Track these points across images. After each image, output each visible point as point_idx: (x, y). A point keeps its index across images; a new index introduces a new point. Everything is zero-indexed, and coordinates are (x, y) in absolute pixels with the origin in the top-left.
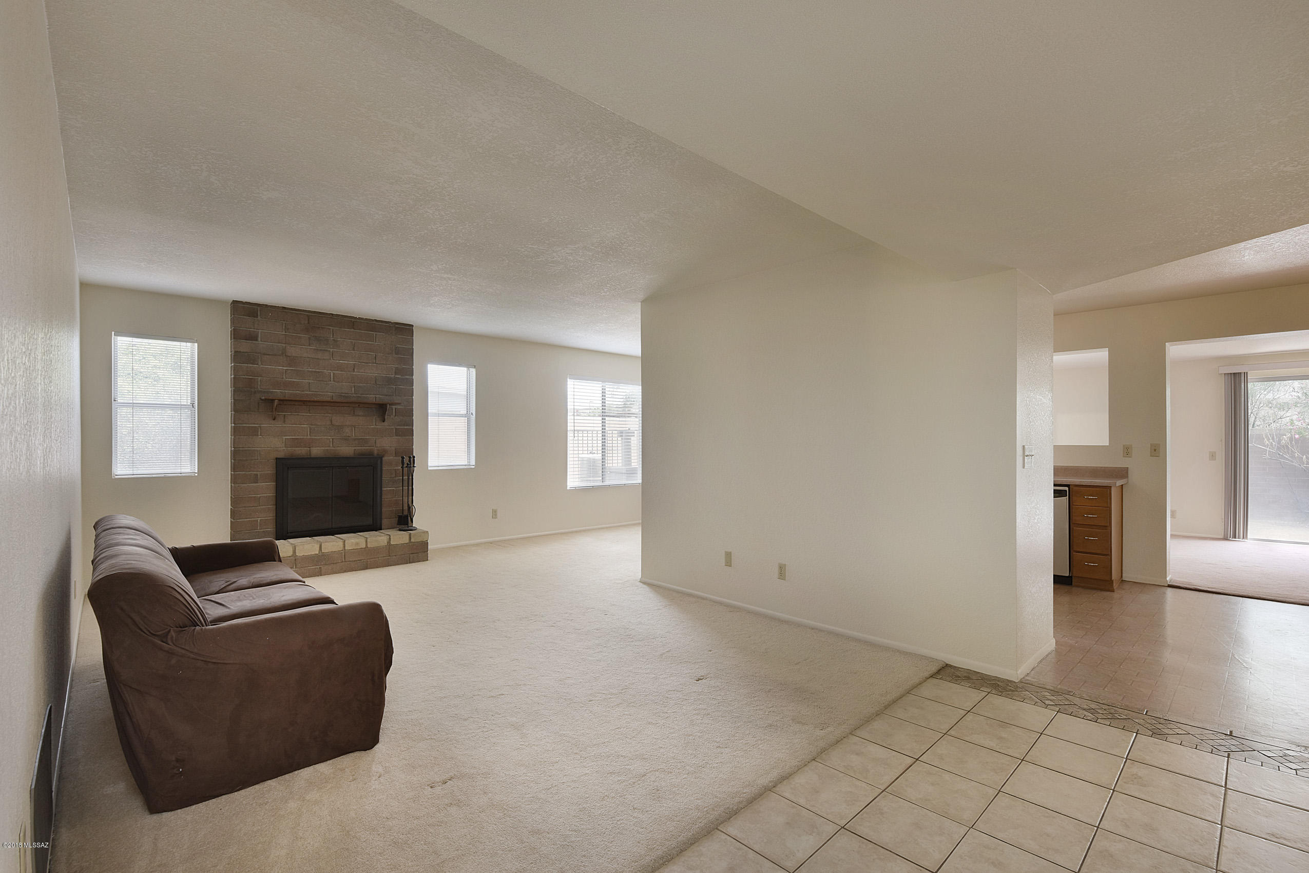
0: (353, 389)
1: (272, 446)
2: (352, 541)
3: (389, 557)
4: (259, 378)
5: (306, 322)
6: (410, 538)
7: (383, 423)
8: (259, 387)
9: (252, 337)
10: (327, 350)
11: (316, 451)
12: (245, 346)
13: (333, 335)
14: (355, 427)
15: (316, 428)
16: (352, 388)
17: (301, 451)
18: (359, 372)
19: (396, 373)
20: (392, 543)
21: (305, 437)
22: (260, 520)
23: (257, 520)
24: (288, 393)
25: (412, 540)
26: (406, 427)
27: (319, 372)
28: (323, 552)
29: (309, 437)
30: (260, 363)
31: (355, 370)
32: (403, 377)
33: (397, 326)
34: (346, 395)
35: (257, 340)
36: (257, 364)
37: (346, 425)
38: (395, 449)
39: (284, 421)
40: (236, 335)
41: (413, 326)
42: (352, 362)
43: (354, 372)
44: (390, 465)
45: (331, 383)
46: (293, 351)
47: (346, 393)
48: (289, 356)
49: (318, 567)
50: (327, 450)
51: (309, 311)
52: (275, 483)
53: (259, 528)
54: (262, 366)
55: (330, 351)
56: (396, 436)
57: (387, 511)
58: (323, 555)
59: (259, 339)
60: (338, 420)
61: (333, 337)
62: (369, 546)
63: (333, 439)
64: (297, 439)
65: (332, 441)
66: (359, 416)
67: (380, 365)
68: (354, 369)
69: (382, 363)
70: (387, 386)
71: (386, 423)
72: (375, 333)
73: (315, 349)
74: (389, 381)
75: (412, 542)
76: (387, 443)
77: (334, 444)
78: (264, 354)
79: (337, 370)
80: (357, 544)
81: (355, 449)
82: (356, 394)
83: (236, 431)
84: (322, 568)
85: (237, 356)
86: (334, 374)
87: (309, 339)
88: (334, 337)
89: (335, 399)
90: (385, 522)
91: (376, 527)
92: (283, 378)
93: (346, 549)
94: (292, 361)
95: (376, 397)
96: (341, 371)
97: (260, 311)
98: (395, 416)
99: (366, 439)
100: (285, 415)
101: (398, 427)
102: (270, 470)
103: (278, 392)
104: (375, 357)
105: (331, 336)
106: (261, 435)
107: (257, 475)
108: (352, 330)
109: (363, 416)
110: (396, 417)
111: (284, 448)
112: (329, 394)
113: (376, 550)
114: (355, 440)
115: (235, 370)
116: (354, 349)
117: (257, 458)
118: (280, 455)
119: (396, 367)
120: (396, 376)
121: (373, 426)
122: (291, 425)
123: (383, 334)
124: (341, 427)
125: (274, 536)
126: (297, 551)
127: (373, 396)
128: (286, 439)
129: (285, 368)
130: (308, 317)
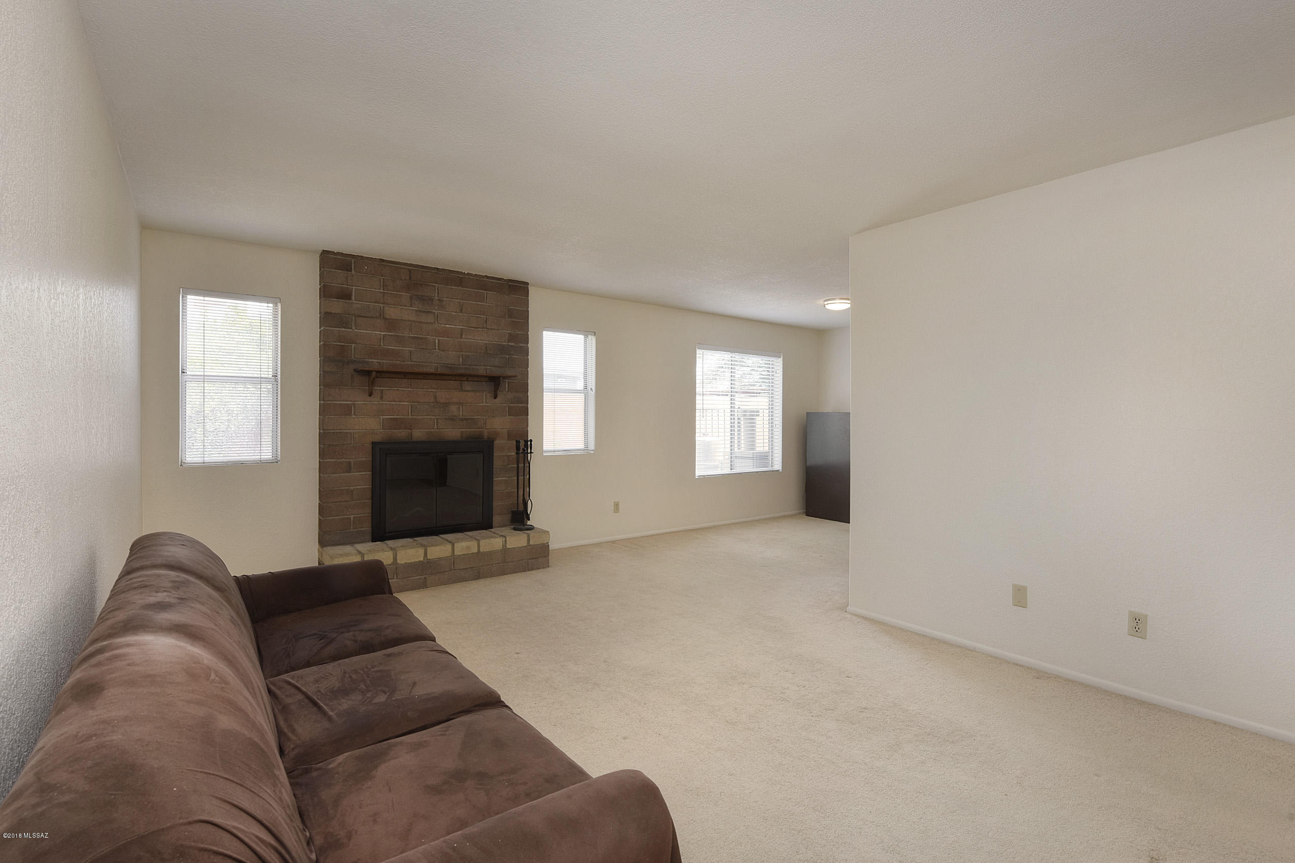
0: (461, 359)
1: (368, 428)
2: (462, 543)
3: (505, 564)
4: (353, 345)
5: (408, 278)
6: (529, 540)
7: (494, 400)
8: (353, 357)
9: (345, 296)
10: (431, 312)
11: (418, 434)
12: (337, 306)
13: (438, 295)
14: (462, 404)
15: (418, 406)
16: (459, 358)
17: (401, 434)
18: (467, 339)
19: (509, 340)
20: (508, 547)
21: (406, 417)
22: (354, 518)
23: (350, 518)
24: (386, 363)
25: (532, 543)
26: (520, 405)
27: (421, 338)
28: (428, 558)
29: (410, 417)
30: (353, 328)
31: (463, 336)
32: (517, 345)
33: (510, 283)
34: (453, 366)
35: (350, 299)
36: (351, 328)
37: (452, 403)
38: (510, 431)
39: (382, 398)
40: (326, 292)
41: (527, 284)
42: (460, 327)
43: (462, 338)
44: (503, 451)
45: (436, 352)
46: (392, 312)
47: (452, 364)
48: (388, 319)
49: (423, 577)
50: (431, 432)
51: (411, 265)
52: (371, 473)
53: (352, 528)
54: (356, 330)
55: (434, 313)
56: (509, 415)
57: (500, 505)
58: (428, 562)
59: (353, 298)
60: (443, 395)
61: (438, 296)
62: (481, 550)
63: (437, 419)
64: (396, 418)
65: (437, 422)
66: (465, 391)
67: (491, 330)
68: (462, 335)
69: (493, 328)
70: (499, 356)
71: (498, 400)
72: (485, 292)
73: (416, 310)
74: (502, 349)
75: (531, 545)
76: (499, 424)
77: (439, 425)
78: (359, 316)
79: (443, 337)
80: (468, 548)
81: (462, 432)
82: (464, 365)
83: (324, 410)
84: (428, 578)
85: (326, 318)
86: (439, 340)
87: (411, 298)
88: (439, 296)
89: (440, 371)
90: (496, 519)
91: (486, 524)
92: (380, 345)
93: (455, 554)
94: (392, 324)
95: (486, 369)
96: (448, 337)
97: (355, 263)
98: (508, 391)
99: (475, 419)
100: (383, 390)
101: (512, 405)
102: (365, 457)
103: (375, 363)
104: (486, 320)
105: (436, 296)
106: (354, 415)
107: (350, 463)
108: (460, 288)
109: (473, 391)
110: (509, 393)
111: (381, 430)
112: (433, 364)
113: (490, 554)
114: (462, 420)
115: (323, 335)
116: (461, 311)
117: (349, 443)
118: (377, 438)
119: (510, 333)
120: (509, 344)
121: (483, 403)
122: (389, 403)
123: (495, 293)
124: (446, 405)
125: (369, 537)
126: (398, 557)
127: (484, 367)
128: (383, 419)
129: (383, 333)
130: (410, 271)
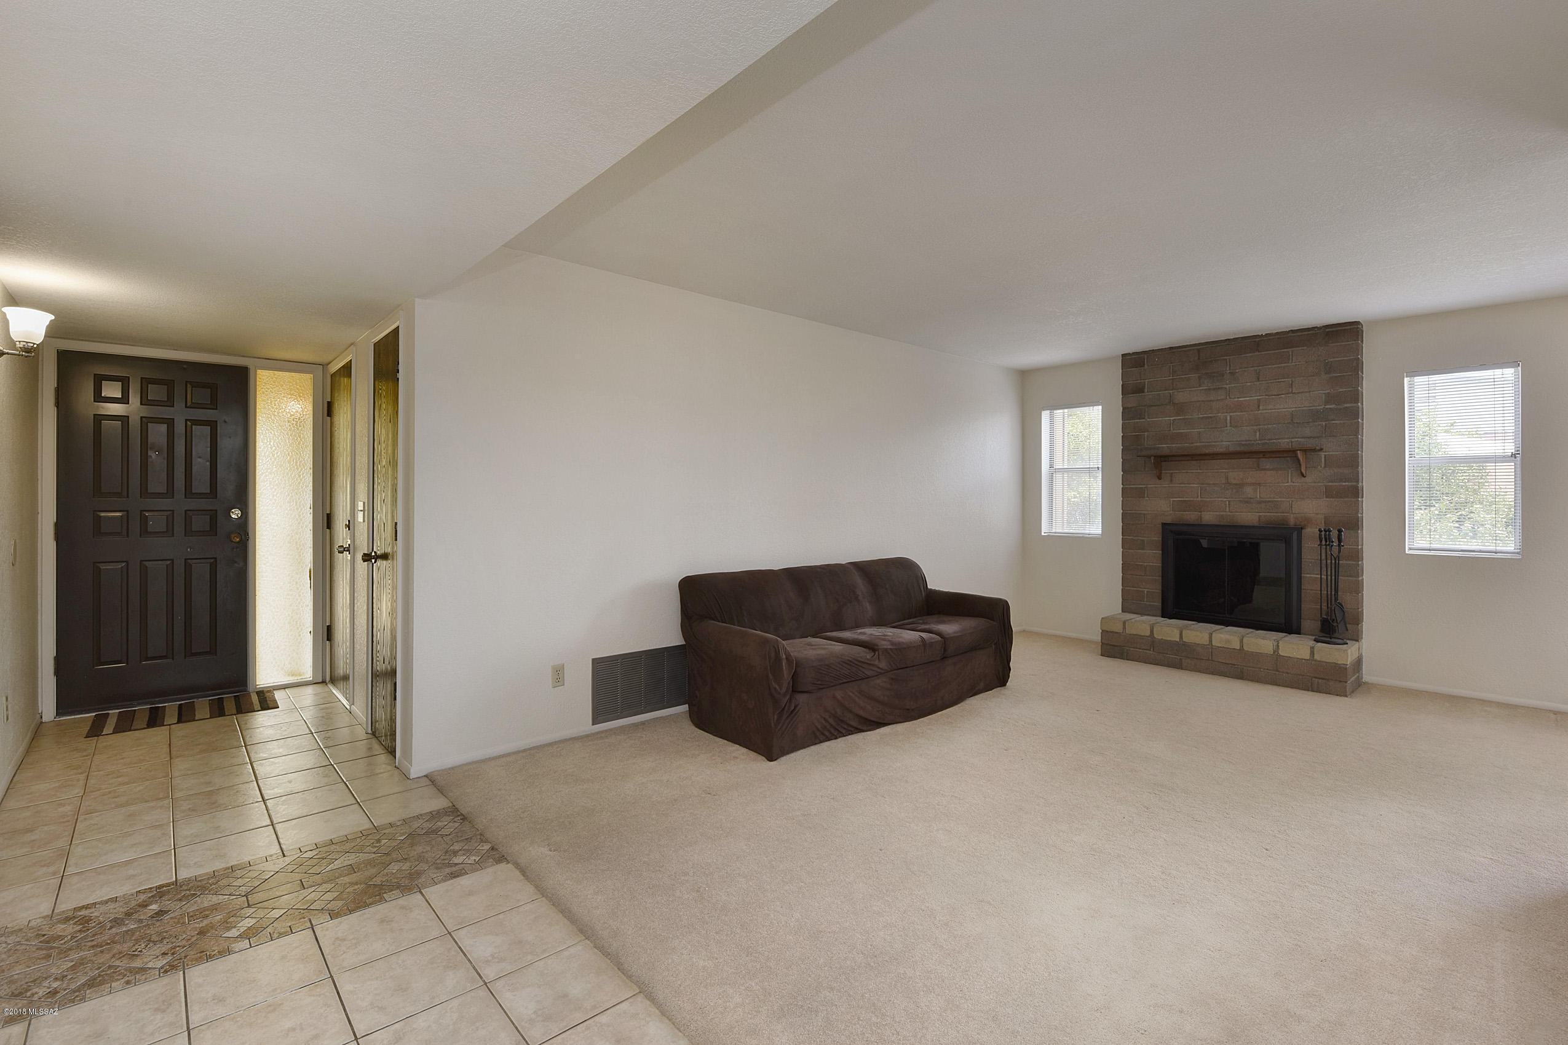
0: (1258, 434)
1: (1159, 510)
2: (1222, 636)
4: (1146, 433)
5: (1196, 358)
7: (1299, 479)
8: (1146, 444)
9: (1139, 390)
10: (1222, 388)
11: (1209, 517)
12: (1134, 401)
13: (1230, 368)
14: (1259, 484)
15: (1208, 488)
16: (1256, 432)
17: (1191, 517)
18: (1266, 409)
19: (1327, 402)
20: (1281, 653)
21: (1195, 499)
22: (1147, 592)
23: (1143, 592)
24: (1174, 447)
25: (1317, 657)
26: (1348, 484)
27: (1211, 417)
28: (1184, 640)
29: (1199, 499)
30: (1146, 417)
31: (1261, 408)
32: (1339, 407)
33: (1327, 330)
34: (1248, 443)
35: (1143, 392)
36: (1144, 419)
37: (1248, 483)
38: (1325, 518)
39: (1171, 481)
40: (1126, 391)
41: (1361, 323)
42: (1257, 398)
43: (1259, 410)
45: (1227, 430)
46: (1181, 397)
47: (1246, 441)
48: (1177, 404)
49: (1179, 658)
50: (1222, 516)
51: (1201, 344)
52: (1161, 552)
53: (1145, 600)
54: (1148, 420)
55: (1226, 388)
56: (1326, 497)
57: (1310, 609)
59: (1146, 391)
60: (1235, 476)
61: (1230, 370)
62: (1246, 648)
63: (1229, 502)
64: (1185, 501)
65: (1229, 505)
66: (1265, 469)
67: (1300, 395)
68: (1259, 406)
69: (1301, 391)
70: (1311, 424)
71: (1308, 479)
72: (1290, 350)
73: (1206, 389)
74: (1315, 415)
75: (1316, 661)
76: (1311, 508)
77: (1231, 508)
78: (1151, 406)
79: (1236, 412)
80: (1228, 642)
81: (1260, 516)
82: (1262, 440)
83: (1126, 493)
84: (1183, 660)
85: (1128, 413)
86: (1231, 417)
87: (1200, 378)
88: (1232, 368)
89: (1232, 449)
90: (1304, 624)
91: (1290, 627)
92: (1170, 430)
93: (1213, 644)
94: (1181, 409)
95: (1292, 442)
96: (1242, 412)
97: (1147, 358)
98: (1325, 467)
99: (1277, 501)
100: (1172, 473)
101: (1330, 484)
102: (1157, 538)
103: (1165, 448)
104: (1292, 384)
105: (1228, 369)
106: (1147, 497)
107: (1143, 541)
108: (1257, 353)
109: (1273, 469)
110: (1327, 468)
111: (1171, 512)
112: (1224, 443)
114: (1260, 503)
115: (1124, 428)
116: (1258, 380)
117: (1143, 522)
118: (1168, 520)
119: (1328, 393)
120: (1326, 407)
121: (1288, 482)
122: (1179, 485)
123: (1305, 348)
124: (1240, 486)
125: (1159, 612)
126: (1155, 632)
127: (1288, 440)
128: (1174, 501)
129: (1172, 418)
130: (1199, 350)
